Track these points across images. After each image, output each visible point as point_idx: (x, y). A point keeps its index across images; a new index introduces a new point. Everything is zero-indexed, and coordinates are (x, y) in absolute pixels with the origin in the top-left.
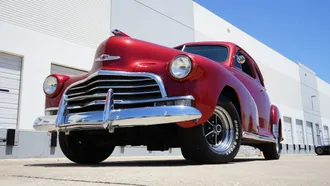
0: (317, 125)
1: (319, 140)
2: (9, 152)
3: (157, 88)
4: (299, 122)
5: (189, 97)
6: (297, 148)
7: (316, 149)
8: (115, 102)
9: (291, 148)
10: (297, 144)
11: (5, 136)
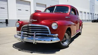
0: (93, 14)
1: (93, 19)
2: (7, 26)
3: (48, 31)
4: (88, 13)
5: (57, 35)
6: (87, 20)
7: (92, 21)
8: (36, 34)
9: (85, 21)
10: (87, 19)
11: (5, 21)
